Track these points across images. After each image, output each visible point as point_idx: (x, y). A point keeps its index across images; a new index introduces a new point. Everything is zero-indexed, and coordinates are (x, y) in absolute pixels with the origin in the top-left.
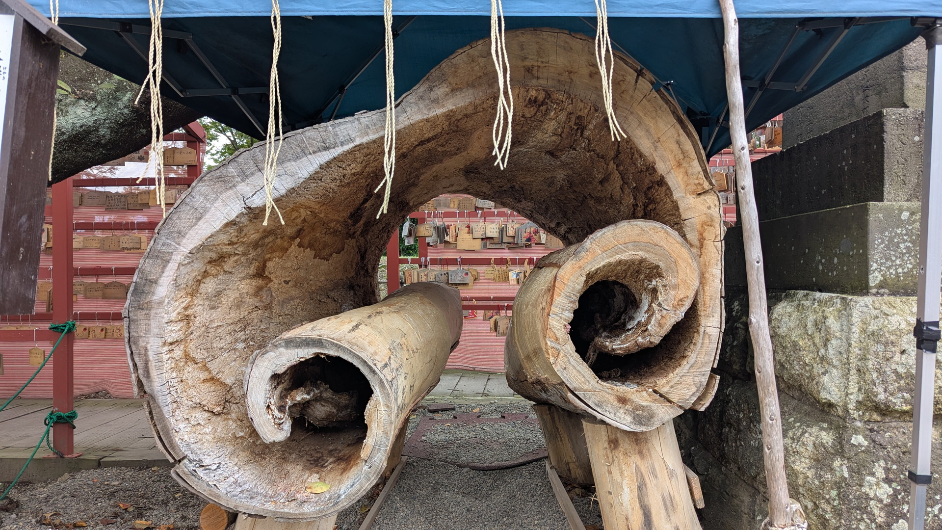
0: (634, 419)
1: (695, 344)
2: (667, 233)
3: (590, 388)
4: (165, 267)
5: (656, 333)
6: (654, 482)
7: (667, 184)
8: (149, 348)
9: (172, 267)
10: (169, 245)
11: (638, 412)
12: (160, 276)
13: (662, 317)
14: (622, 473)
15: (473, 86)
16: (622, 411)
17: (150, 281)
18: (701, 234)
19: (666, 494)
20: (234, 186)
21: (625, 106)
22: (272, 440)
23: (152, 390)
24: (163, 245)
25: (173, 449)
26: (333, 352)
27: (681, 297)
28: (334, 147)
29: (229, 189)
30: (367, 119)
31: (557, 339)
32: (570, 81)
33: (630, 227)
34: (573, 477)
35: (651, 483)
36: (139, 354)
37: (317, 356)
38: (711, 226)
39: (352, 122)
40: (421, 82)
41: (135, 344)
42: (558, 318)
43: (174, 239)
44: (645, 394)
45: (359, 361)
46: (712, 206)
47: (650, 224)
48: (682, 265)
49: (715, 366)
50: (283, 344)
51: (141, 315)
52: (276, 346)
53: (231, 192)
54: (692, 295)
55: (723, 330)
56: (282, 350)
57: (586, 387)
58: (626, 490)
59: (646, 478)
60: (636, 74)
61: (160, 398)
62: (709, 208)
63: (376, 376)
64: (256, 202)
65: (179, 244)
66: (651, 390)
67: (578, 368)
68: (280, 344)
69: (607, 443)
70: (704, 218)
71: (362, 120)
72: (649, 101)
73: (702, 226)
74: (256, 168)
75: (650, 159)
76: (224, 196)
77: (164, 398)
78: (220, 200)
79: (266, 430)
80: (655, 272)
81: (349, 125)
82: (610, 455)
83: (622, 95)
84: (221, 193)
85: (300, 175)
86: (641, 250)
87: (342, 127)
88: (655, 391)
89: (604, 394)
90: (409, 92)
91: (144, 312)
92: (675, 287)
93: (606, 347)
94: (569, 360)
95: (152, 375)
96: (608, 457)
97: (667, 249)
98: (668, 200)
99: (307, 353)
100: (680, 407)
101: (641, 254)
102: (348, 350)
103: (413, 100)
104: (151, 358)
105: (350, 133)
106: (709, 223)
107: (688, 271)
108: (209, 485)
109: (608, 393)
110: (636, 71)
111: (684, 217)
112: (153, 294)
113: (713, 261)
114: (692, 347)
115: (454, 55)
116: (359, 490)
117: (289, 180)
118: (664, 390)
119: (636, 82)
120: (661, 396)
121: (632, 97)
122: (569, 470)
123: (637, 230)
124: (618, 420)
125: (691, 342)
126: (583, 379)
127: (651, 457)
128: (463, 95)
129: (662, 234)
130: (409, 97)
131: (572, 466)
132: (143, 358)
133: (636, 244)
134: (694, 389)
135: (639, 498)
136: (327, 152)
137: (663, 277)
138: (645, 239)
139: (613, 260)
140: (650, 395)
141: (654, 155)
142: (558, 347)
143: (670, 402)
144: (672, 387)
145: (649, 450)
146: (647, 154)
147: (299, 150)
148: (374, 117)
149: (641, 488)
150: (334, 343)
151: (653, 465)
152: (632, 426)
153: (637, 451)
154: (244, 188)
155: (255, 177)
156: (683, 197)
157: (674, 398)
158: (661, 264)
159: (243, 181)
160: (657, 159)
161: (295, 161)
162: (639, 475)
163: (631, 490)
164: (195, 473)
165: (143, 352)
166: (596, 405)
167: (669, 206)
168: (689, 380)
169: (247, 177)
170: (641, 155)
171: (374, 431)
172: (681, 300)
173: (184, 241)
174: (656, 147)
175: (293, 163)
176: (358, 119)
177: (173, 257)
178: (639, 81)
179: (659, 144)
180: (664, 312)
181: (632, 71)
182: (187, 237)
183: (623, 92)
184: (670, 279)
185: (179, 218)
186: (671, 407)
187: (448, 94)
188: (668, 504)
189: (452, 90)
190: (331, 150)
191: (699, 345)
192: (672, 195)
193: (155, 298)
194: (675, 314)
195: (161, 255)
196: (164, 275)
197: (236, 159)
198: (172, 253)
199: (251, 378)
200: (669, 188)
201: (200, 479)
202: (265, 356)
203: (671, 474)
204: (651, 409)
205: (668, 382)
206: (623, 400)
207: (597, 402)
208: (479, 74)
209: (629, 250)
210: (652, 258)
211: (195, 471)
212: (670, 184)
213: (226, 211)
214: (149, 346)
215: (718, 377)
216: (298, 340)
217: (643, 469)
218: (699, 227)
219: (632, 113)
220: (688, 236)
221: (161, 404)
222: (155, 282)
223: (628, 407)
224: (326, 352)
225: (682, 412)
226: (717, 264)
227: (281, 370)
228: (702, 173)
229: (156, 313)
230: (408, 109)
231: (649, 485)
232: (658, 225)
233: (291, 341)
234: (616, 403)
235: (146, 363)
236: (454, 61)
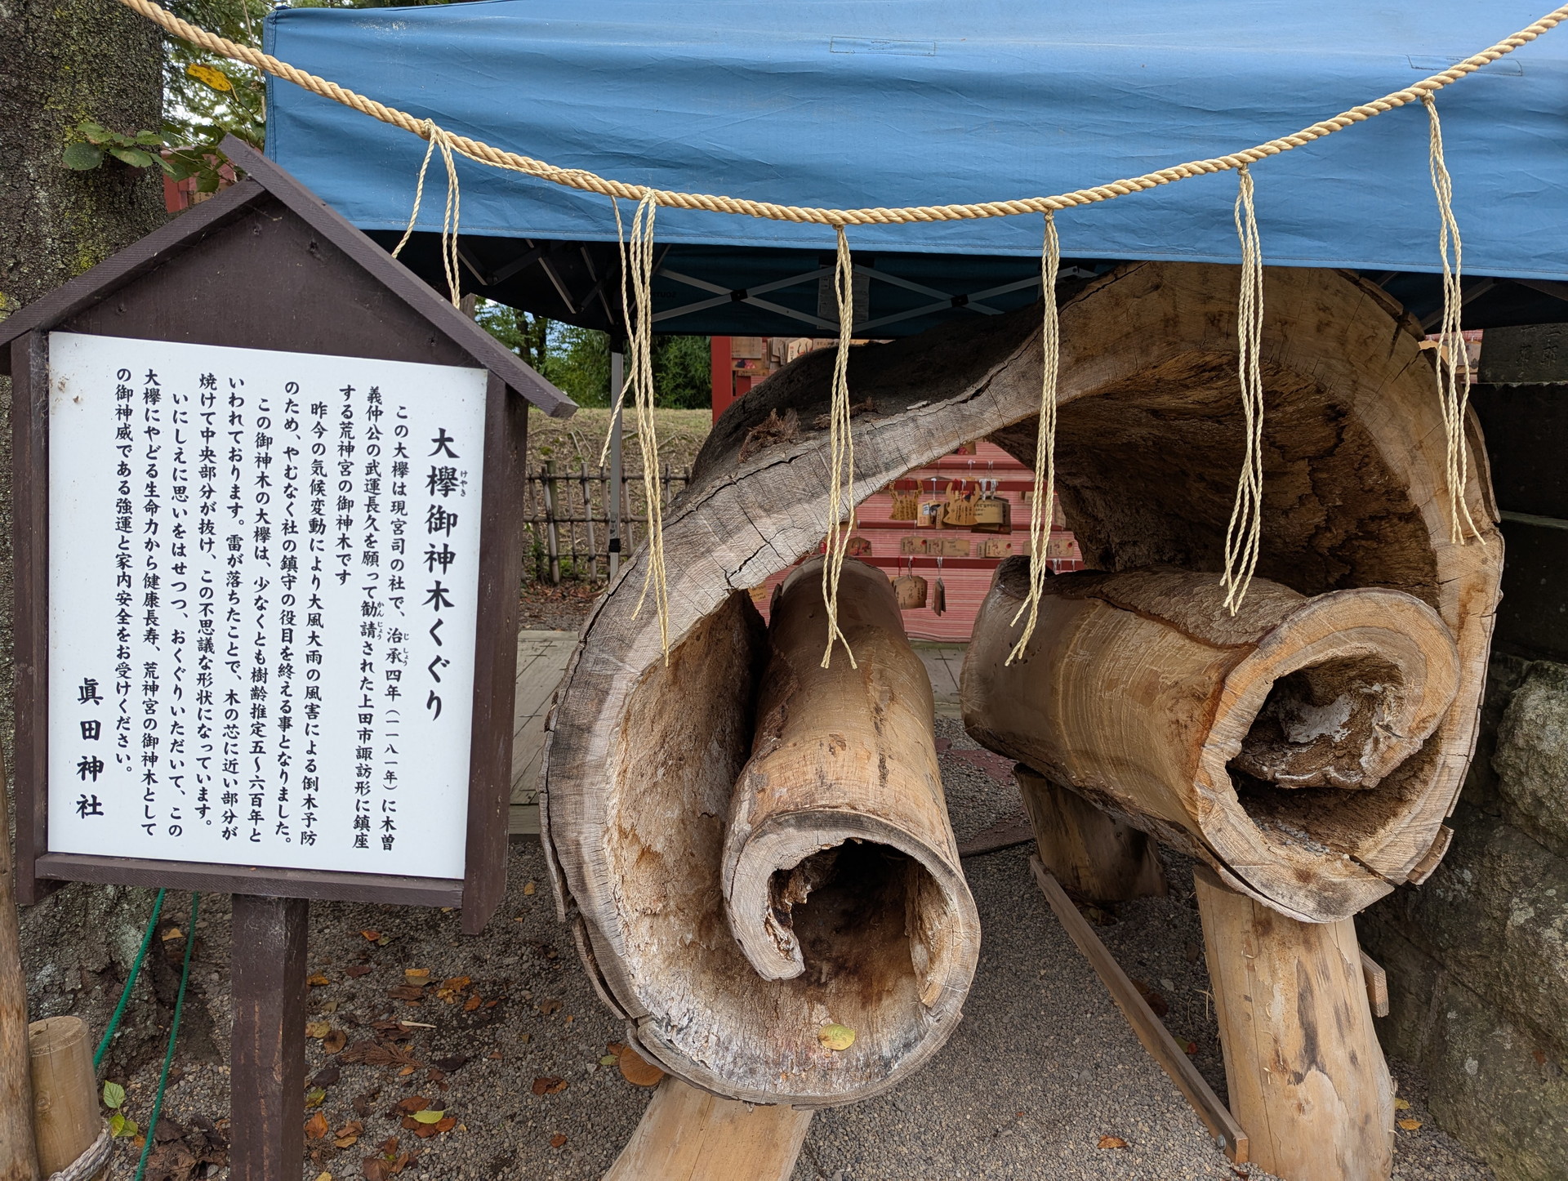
0: (1319, 904)
1: (1425, 783)
2: (1418, 610)
3: (1256, 859)
4: (601, 702)
5: (1372, 765)
6: (1325, 986)
7: (1421, 522)
8: (582, 842)
9: (613, 703)
10: (605, 662)
11: (1326, 894)
12: (596, 719)
13: (1389, 747)
14: (1273, 972)
15: (1115, 353)
16: (1302, 893)
17: (578, 727)
18: (1464, 606)
19: (1340, 1004)
20: (709, 551)
21: (1372, 386)
22: (776, 976)
23: (592, 912)
24: (596, 662)
25: (628, 1002)
26: (878, 838)
27: (1425, 715)
28: (874, 475)
29: (700, 558)
30: (929, 419)
31: (1212, 784)
32: (1282, 339)
33: (1358, 600)
34: (1084, 888)
35: (1319, 988)
36: (568, 853)
37: (849, 842)
38: (1482, 591)
39: (904, 424)
40: (1024, 345)
41: (559, 836)
42: (1217, 750)
43: (613, 651)
44: (1338, 864)
45: (926, 854)
46: (1490, 557)
47: (1393, 596)
48: (1437, 664)
49: (1449, 815)
50: (793, 822)
51: (567, 787)
52: (780, 824)
53: (702, 563)
54: (1440, 710)
55: (1471, 760)
56: (791, 830)
57: (1249, 858)
58: (1279, 998)
59: (1314, 982)
60: (1395, 325)
61: (606, 924)
62: (1484, 561)
63: (954, 879)
64: (749, 579)
65: (622, 661)
66: (1346, 856)
67: (1240, 828)
68: (787, 821)
69: (1250, 924)
70: (1473, 578)
71: (921, 421)
72: (1412, 374)
73: (1468, 593)
74: (745, 517)
75: (1402, 479)
76: (692, 570)
77: (612, 923)
78: (685, 579)
79: (766, 961)
80: (1390, 674)
81: (900, 430)
82: (1254, 943)
83: (1369, 365)
84: (687, 565)
85: (818, 528)
86: (1371, 639)
87: (887, 435)
88: (1353, 858)
89: (1277, 868)
90: (1001, 366)
91: (573, 783)
92: (1418, 700)
94: (1227, 817)
95: (589, 886)
96: (1249, 945)
97: (1415, 638)
98: (1414, 545)
99: (835, 838)
100: (1389, 882)
101: (1370, 647)
102: (906, 835)
103: (1009, 381)
104: (586, 858)
105: (900, 444)
106: (1480, 587)
107: (1443, 674)
108: (693, 1062)
109: (1283, 866)
110: (1395, 316)
111: (1441, 578)
112: (587, 750)
113: (1475, 650)
114: (1418, 786)
115: (1085, 294)
116: (921, 1056)
117: (800, 537)
118: (1367, 857)
119: (1395, 338)
120: (1362, 864)
121: (1385, 367)
122: (1078, 878)
123: (1369, 607)
124: (1294, 906)
125: (1415, 776)
126: (1246, 846)
127: (1322, 948)
128: (1096, 368)
129: (1410, 614)
130: (1003, 374)
131: (1082, 872)
132: (574, 859)
133: (1365, 631)
134: (1413, 852)
135: (1300, 1012)
136: (863, 483)
137: (1401, 684)
138: (1382, 621)
139: (1321, 657)
140: (1346, 866)
141: (1409, 472)
142: (1212, 796)
143: (1372, 872)
144: (1382, 851)
145: (1319, 938)
146: (1397, 471)
147: (815, 481)
148: (941, 413)
149: (1305, 997)
150: (881, 823)
151: (1324, 960)
152: (1315, 916)
153: (1301, 940)
154: (727, 555)
155: (743, 534)
156: (1446, 545)
157: (1382, 868)
158: (1401, 664)
159: (724, 542)
160: (1413, 479)
161: (809, 502)
162: (1303, 977)
163: (1288, 1000)
164: (671, 1045)
165: (572, 848)
166: (1263, 885)
167: (1412, 551)
168: (1408, 839)
169: (730, 534)
170: (1384, 469)
171: (946, 964)
172: (1423, 721)
173: (631, 654)
174: (1414, 458)
175: (806, 506)
176: (914, 420)
177: (615, 684)
178: (1400, 337)
179: (1419, 453)
180: (1394, 740)
181: (1389, 318)
182: (635, 647)
183: (1370, 359)
184: (1411, 688)
185: (619, 613)
186: (1377, 883)
187: (1069, 368)
188: (1343, 1018)
189: (1078, 361)
190: (869, 480)
191: (1432, 785)
192: (1427, 539)
193: (589, 758)
194: (1410, 743)
195: (593, 681)
196: (602, 716)
197: (709, 502)
198: (612, 676)
199: (737, 875)
200: (1424, 529)
201: (680, 1053)
202: (762, 840)
203: (1348, 971)
204: (1345, 889)
205: (1376, 844)
206: (1304, 876)
207: (1265, 882)
208: (1126, 329)
209: (1352, 640)
210: (1388, 654)
211: (670, 1041)
212: (1428, 522)
213: (697, 598)
214: (581, 838)
215: (1452, 831)
216: (818, 815)
217: (1309, 968)
218: (1463, 593)
219: (1381, 397)
220: (1443, 610)
221: (608, 935)
222: (588, 729)
223: (1313, 886)
224: (868, 837)
225: (1391, 889)
226: (1480, 654)
227: (789, 864)
228: (1482, 501)
229: (592, 784)
230: (1000, 398)
231: (1316, 993)
232: (1404, 598)
233: (807, 818)
234: (1294, 881)
235: (579, 867)
236: (1084, 305)
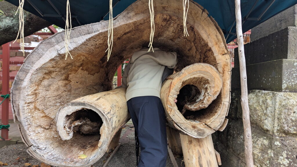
0: (198, 134)
1: (220, 108)
2: (211, 68)
3: (182, 122)
4: (26, 75)
5: (206, 103)
6: (204, 156)
7: (212, 51)
8: (20, 105)
9: (29, 75)
10: (28, 67)
11: (199, 131)
12: (25, 78)
13: (209, 98)
14: (193, 152)
15: (144, 13)
16: (194, 131)
17: (21, 80)
18: (223, 69)
19: (208, 160)
20: (54, 46)
21: (198, 22)
22: (65, 139)
23: (20, 120)
24: (26, 67)
25: (28, 142)
26: (89, 108)
27: (216, 91)
28: (92, 33)
29: (52, 47)
30: (104, 23)
31: (171, 105)
32: (178, 12)
33: (198, 65)
34: (177, 151)
35: (203, 156)
36: (16, 107)
37: (83, 109)
38: (227, 66)
39: (99, 24)
40: (124, 11)
41: (14, 103)
42: (172, 97)
43: (30, 64)
44: (202, 125)
45: (98, 111)
46: (228, 59)
47: (206, 64)
48: (217, 79)
49: (227, 116)
50: (71, 104)
51: (17, 92)
52: (68, 105)
53: (52, 48)
54: (219, 90)
55: (230, 103)
56: (70, 106)
57: (181, 122)
58: (194, 158)
59: (201, 154)
60: (202, 11)
61: (23, 123)
62: (227, 59)
63: (104, 117)
64: (62, 52)
65: (32, 67)
66: (204, 124)
67: (178, 115)
68: (69, 104)
69: (188, 142)
70: (224, 63)
71: (102, 24)
72: (206, 20)
73: (224, 66)
74: (62, 40)
75: (206, 41)
76: (50, 49)
77: (25, 123)
78: (48, 51)
79: (63, 135)
80: (207, 82)
81: (98, 25)
82: (189, 146)
83: (197, 18)
84: (49, 48)
85: (79, 43)
86: (202, 74)
87: (95, 26)
88: (205, 124)
89: (187, 125)
90: (120, 14)
91: (18, 91)
92: (214, 87)
93: (189, 108)
94: (175, 112)
95: (20, 114)
96: (188, 147)
97: (211, 73)
98: (212, 56)
99: (79, 108)
100: (214, 130)
101: (202, 75)
102: (94, 107)
103: (121, 17)
104: (20, 108)
105: (98, 28)
106: (226, 65)
107: (219, 82)
108: (40, 156)
109: (189, 125)
110: (202, 9)
111: (217, 62)
112: (22, 84)
113: (227, 79)
114: (219, 109)
115: (137, 1)
116: (97, 158)
117: (74, 44)
118: (209, 124)
119: (202, 14)
120: (208, 126)
121: (200, 19)
122: (175, 149)
123: (201, 67)
124: (192, 134)
125: (219, 107)
126: (180, 119)
127: (203, 147)
128: (140, 16)
129: (210, 68)
130: (120, 16)
131: (176, 148)
132: (18, 108)
133: (200, 72)
134: (219, 124)
135: (199, 162)
136: (89, 35)
137: (210, 84)
138: (204, 70)
139: (192, 77)
140: (203, 125)
141: (208, 40)
142: (172, 108)
143: (210, 128)
144: (212, 123)
145: (203, 145)
146: (205, 40)
147: (79, 34)
148: (107, 22)
149: (200, 158)
150: (89, 104)
151: (204, 150)
152: (197, 136)
153: (198, 145)
154: (58, 47)
155: (62, 43)
156: (217, 55)
157: (212, 126)
158: (209, 79)
159: (57, 44)
161: (77, 37)
162: (199, 153)
163: (196, 159)
164: (35, 151)
165: (17, 106)
166: (184, 128)
167: (212, 58)
168: (218, 120)
169: (59, 43)
170: (203, 40)
171: (103, 137)
172: (216, 92)
173: (34, 65)
174: (208, 37)
175: (76, 38)
176: (101, 23)
177: (30, 71)
178: (203, 13)
179: (209, 36)
180: (210, 96)
181: (200, 9)
182: (35, 64)
184: (212, 85)
185: (33, 57)
186: (211, 130)
187: (134, 15)
188: (209, 164)
189: (136, 14)
190: (90, 34)
191: (221, 108)
192: (213, 54)
193: (22, 86)
194: (213, 97)
195: (25, 70)
196: (26, 78)
197: (55, 36)
198: (29, 70)
199: (58, 116)
200: (212, 52)
201: (37, 153)
202: (64, 108)
203: (210, 153)
204: (204, 130)
205: (210, 121)
206: (194, 127)
207: (185, 128)
208: (146, 9)
209: (198, 74)
210: (206, 77)
211: (35, 150)
212: (213, 50)
213: (50, 55)
214: (20, 104)
215: (228, 119)
216: (76, 103)
217: (201, 151)
218: (223, 66)
219: (200, 25)
220: (219, 69)
221: (24, 125)
222: (23, 80)
223: (196, 129)
224: (86, 107)
225: (215, 131)
226: (229, 80)
227: (69, 114)
228: (224, 47)
229: (23, 92)
230: (119, 20)
231: (202, 157)
232: (208, 65)
233: (74, 103)
234: (191, 128)
235: (19, 110)
236: (137, 4)
